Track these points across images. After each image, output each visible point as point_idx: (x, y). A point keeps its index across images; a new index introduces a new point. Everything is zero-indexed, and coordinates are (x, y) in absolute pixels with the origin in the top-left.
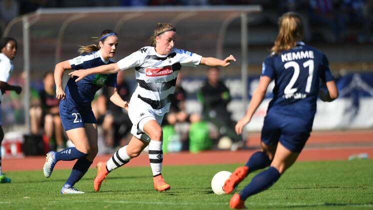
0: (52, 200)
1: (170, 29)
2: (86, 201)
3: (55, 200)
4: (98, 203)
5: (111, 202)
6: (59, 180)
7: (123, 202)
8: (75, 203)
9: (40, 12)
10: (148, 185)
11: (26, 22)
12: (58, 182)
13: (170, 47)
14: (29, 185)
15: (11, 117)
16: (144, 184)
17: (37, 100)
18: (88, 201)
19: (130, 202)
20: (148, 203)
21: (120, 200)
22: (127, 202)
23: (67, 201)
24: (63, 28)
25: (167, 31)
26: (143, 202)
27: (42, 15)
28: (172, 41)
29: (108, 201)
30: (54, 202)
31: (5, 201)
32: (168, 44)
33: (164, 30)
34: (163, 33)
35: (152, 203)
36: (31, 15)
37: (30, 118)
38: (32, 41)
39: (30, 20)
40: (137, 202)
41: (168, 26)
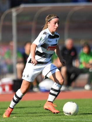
0: (30, 119)
1: (55, 17)
2: (50, 120)
3: (31, 119)
4: (58, 120)
5: (65, 120)
6: (34, 107)
7: (72, 120)
8: (44, 120)
9: (22, 6)
10: (87, 110)
11: (14, 12)
12: (34, 108)
13: (56, 28)
14: (16, 110)
15: (5, 69)
16: (85, 109)
17: (21, 59)
18: (52, 119)
19: (77, 120)
20: (88, 120)
21: (71, 118)
22: (75, 120)
23: (39, 119)
24: (36, 15)
25: (53, 18)
26: (85, 120)
27: (24, 8)
28: (57, 24)
29: (64, 120)
30: (31, 120)
31: (1, 119)
32: (54, 26)
33: (52, 18)
34: (51, 19)
35: (90, 120)
36: (17, 8)
37: (16, 69)
38: (18, 24)
39: (17, 11)
40: (81, 120)
41: (54, 15)
